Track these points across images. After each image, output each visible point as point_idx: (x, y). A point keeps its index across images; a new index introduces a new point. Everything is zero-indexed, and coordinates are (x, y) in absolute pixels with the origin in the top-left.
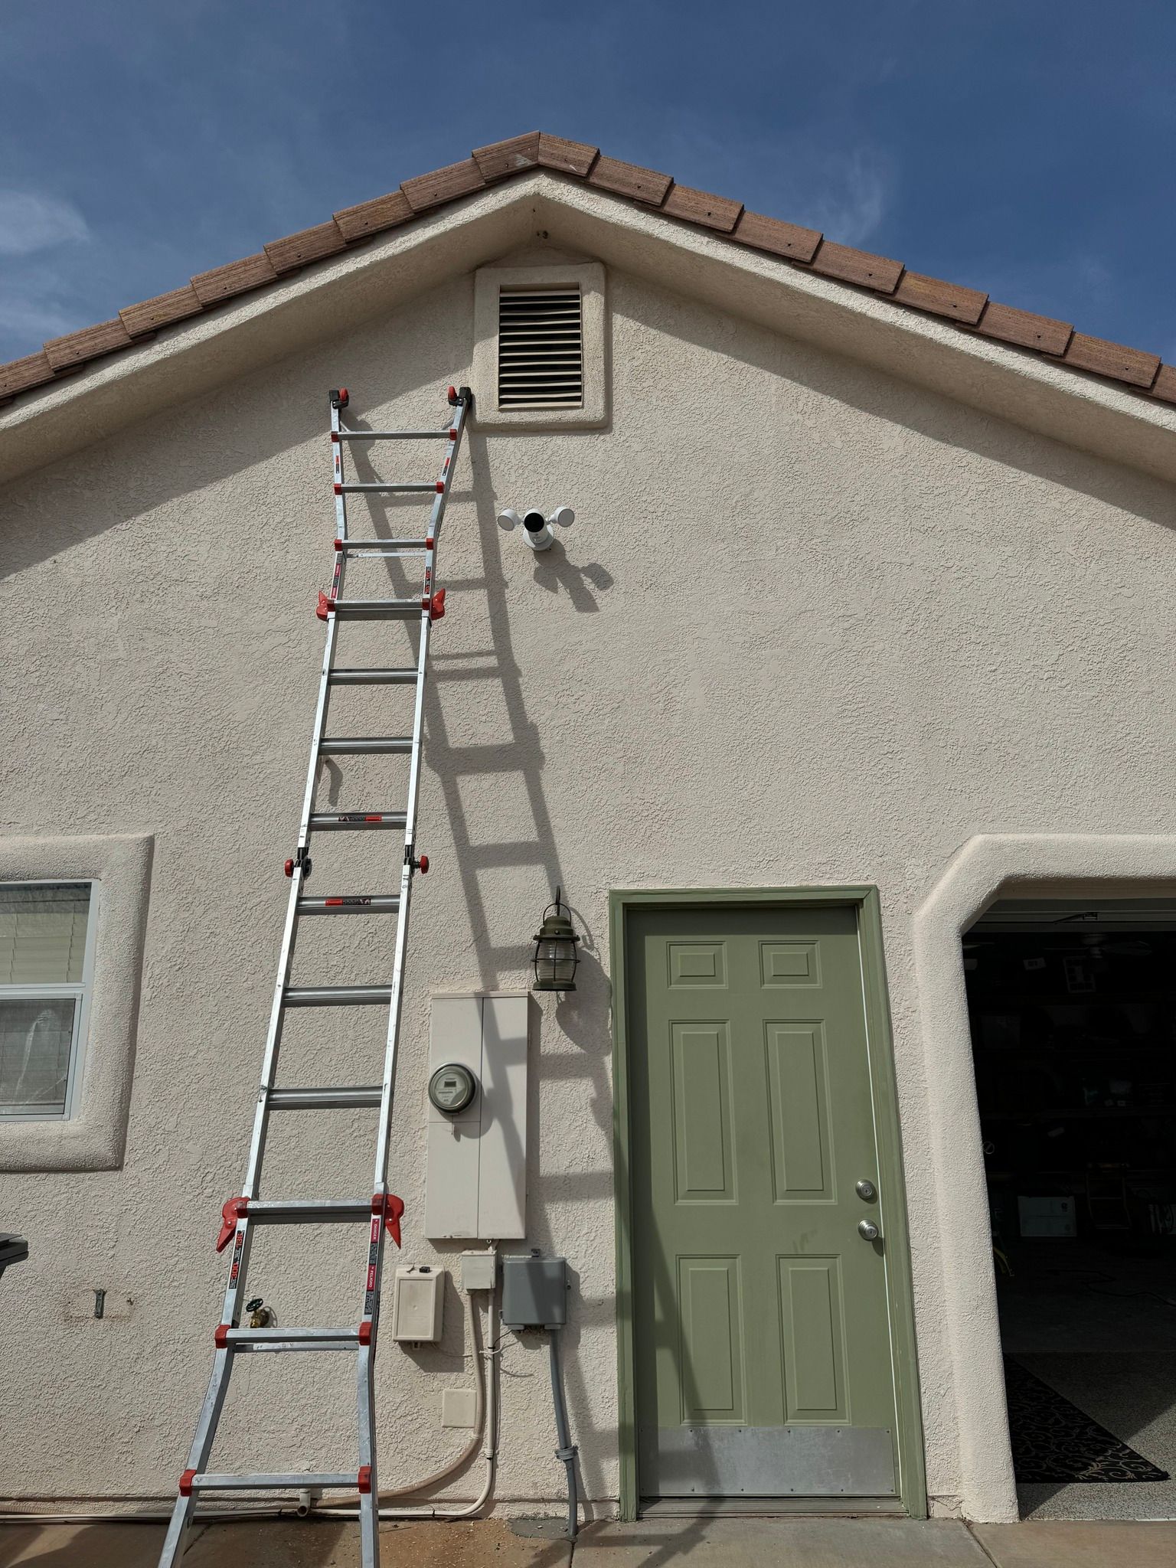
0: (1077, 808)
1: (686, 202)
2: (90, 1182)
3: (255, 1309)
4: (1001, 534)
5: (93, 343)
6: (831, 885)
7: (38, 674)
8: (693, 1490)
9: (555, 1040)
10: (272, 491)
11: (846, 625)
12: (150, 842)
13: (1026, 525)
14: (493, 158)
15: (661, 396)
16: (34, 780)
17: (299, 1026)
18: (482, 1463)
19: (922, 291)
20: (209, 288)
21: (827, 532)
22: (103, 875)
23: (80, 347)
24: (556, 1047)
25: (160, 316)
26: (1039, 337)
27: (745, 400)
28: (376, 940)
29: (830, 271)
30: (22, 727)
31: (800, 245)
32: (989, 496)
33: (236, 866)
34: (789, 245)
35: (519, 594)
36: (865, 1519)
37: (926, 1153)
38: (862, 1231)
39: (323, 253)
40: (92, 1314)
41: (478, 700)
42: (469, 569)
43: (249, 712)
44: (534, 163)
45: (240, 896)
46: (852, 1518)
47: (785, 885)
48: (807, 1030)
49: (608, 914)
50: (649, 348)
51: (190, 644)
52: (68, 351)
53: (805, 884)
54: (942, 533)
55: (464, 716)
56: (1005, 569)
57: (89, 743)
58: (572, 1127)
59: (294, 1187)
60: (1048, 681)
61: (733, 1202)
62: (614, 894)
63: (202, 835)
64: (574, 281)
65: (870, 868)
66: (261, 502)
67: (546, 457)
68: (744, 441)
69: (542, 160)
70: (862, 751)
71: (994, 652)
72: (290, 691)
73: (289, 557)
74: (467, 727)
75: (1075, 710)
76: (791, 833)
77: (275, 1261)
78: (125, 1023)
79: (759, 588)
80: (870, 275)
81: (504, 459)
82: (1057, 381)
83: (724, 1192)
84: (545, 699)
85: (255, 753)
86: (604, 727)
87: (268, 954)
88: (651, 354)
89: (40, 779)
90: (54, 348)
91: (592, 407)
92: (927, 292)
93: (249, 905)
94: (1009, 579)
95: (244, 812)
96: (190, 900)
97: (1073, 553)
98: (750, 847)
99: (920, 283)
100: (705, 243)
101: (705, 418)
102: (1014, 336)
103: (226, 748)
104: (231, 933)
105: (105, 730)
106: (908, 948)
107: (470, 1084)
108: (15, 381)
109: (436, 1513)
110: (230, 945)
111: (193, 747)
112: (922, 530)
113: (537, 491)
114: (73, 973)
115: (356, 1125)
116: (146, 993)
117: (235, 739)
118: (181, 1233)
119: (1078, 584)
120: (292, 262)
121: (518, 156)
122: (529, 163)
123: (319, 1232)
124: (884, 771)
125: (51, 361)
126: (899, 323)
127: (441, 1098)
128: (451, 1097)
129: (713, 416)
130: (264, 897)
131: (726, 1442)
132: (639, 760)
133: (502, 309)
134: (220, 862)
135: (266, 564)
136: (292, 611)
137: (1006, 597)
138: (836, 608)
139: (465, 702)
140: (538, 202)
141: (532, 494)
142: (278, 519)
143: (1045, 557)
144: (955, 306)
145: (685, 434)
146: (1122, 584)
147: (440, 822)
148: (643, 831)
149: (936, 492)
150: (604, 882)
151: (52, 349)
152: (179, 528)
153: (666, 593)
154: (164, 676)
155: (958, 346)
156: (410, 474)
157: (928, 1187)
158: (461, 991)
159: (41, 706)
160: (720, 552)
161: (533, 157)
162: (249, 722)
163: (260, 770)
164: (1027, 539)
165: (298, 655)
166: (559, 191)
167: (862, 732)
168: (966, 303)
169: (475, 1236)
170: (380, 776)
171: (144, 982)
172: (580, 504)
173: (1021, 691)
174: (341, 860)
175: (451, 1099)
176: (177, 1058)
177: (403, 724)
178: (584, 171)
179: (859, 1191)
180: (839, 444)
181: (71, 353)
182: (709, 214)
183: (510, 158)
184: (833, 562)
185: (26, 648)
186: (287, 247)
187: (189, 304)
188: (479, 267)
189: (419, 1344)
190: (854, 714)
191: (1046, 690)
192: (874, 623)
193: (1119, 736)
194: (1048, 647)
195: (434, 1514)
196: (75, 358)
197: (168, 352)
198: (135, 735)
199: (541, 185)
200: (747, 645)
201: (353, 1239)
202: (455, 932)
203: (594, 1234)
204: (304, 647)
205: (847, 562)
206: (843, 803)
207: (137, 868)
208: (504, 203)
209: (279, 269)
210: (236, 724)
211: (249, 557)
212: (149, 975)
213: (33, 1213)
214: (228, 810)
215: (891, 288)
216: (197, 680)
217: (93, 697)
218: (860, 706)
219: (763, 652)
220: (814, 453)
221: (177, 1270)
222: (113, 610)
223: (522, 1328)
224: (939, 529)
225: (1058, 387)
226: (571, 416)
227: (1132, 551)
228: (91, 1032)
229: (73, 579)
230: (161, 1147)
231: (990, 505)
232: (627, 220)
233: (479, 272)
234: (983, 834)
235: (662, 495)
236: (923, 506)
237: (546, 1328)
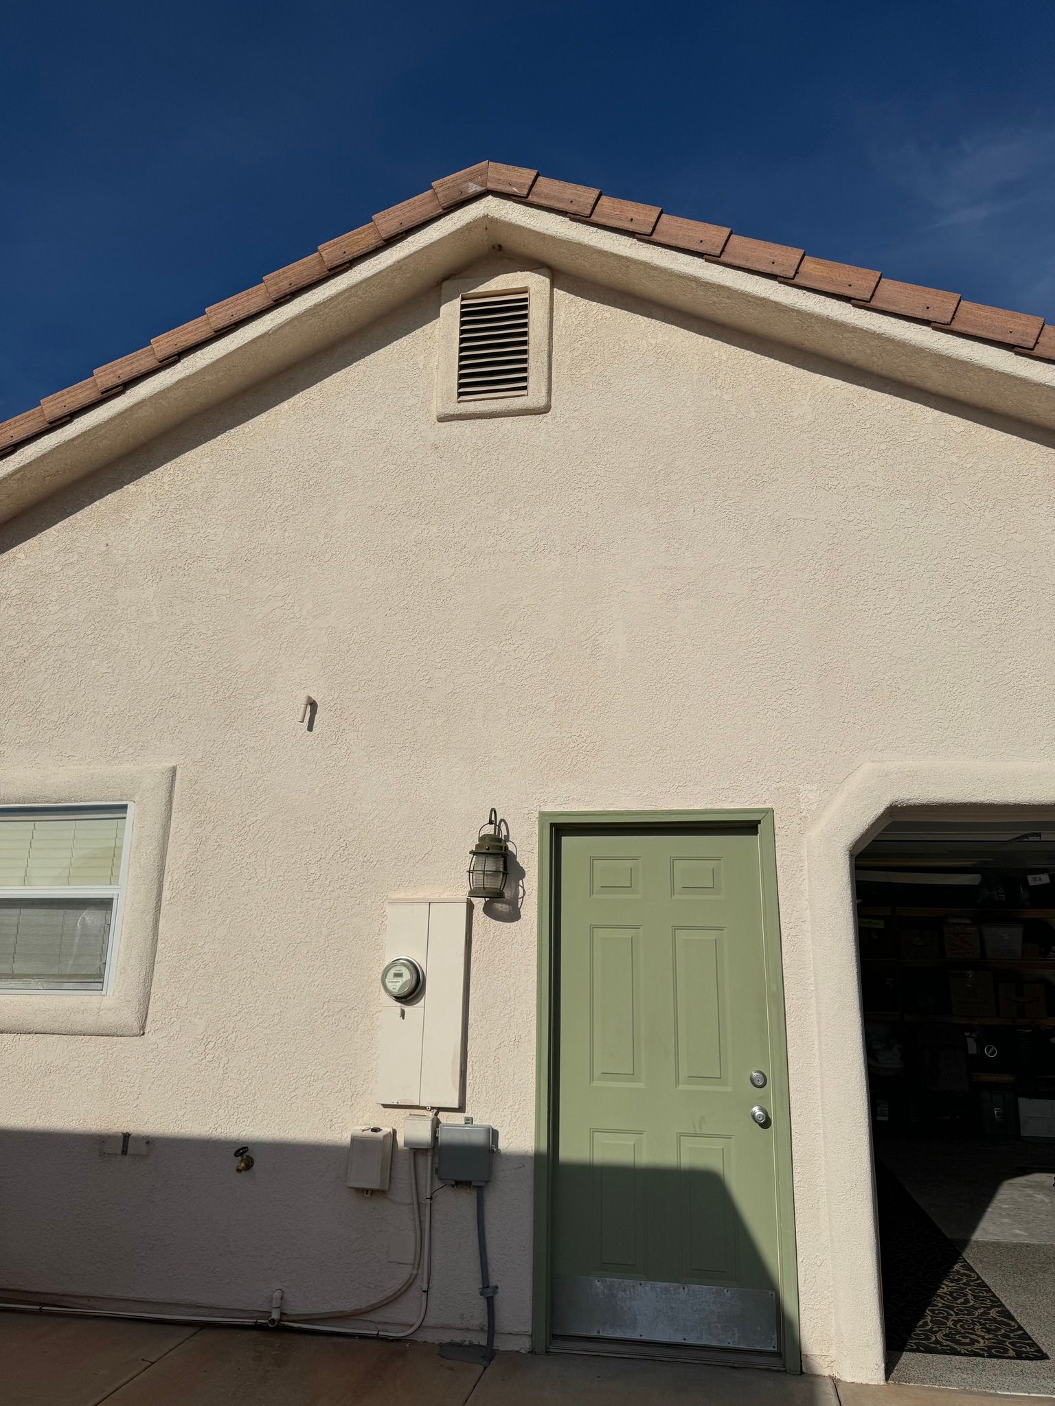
0: (963, 737)
1: (612, 212)
2: (121, 1046)
3: (241, 1155)
4: (899, 488)
5: (130, 368)
6: (732, 807)
7: (93, 636)
8: (598, 1332)
9: (490, 940)
10: (274, 480)
11: (755, 576)
12: (174, 770)
13: (925, 479)
14: (449, 188)
15: (597, 381)
16: (87, 721)
17: (284, 924)
18: (419, 1295)
19: (821, 274)
20: (218, 316)
21: (739, 494)
22: (137, 798)
23: (120, 372)
24: (491, 945)
25: (182, 342)
26: (928, 308)
27: (669, 380)
28: (346, 852)
29: (737, 262)
30: (80, 679)
31: (711, 241)
32: (889, 454)
33: (238, 791)
34: (701, 242)
35: (471, 558)
36: (745, 1370)
37: (810, 1049)
38: (753, 1116)
39: (310, 280)
40: (119, 1152)
41: (434, 650)
42: (431, 538)
43: (252, 664)
44: (484, 188)
45: (240, 816)
46: (734, 1368)
47: (691, 808)
48: (711, 936)
49: (537, 833)
50: (587, 339)
51: (208, 609)
52: (112, 375)
53: (709, 807)
54: (845, 490)
55: (423, 664)
56: (902, 520)
57: (129, 692)
58: (502, 1014)
59: (276, 1056)
60: (940, 621)
61: (641, 1085)
62: (542, 814)
63: (213, 765)
64: (524, 286)
65: (768, 793)
66: (266, 489)
67: (497, 440)
68: (668, 417)
69: (490, 186)
70: (765, 688)
71: (889, 596)
72: (284, 646)
73: (287, 534)
74: (424, 673)
75: (964, 648)
76: (699, 761)
77: (260, 1116)
78: (149, 918)
79: (677, 545)
80: (773, 263)
81: (463, 443)
82: (945, 347)
83: (632, 1076)
84: (490, 647)
85: (256, 698)
86: (539, 671)
87: (261, 863)
88: (589, 344)
89: (92, 721)
90: (102, 374)
91: (534, 395)
92: (825, 274)
93: (248, 822)
94: (906, 530)
95: (246, 746)
96: (203, 818)
97: (968, 503)
98: (661, 774)
99: (818, 266)
100: (628, 245)
101: (634, 398)
102: (904, 308)
103: (234, 694)
104: (233, 845)
105: (141, 681)
106: (801, 865)
107: (415, 976)
108: (73, 402)
109: (380, 1333)
110: (232, 856)
111: (208, 693)
112: (826, 488)
113: (488, 470)
114: (113, 879)
115: (326, 1007)
116: (166, 894)
117: (241, 686)
118: (188, 1090)
119: (972, 532)
120: (285, 290)
121: (471, 184)
122: (480, 189)
123: (294, 1094)
124: (785, 706)
125: (99, 384)
126: (798, 304)
127: (389, 986)
128: (397, 985)
129: (641, 396)
130: (260, 817)
131: (628, 1293)
132: (568, 699)
133: (463, 314)
134: (227, 787)
135: (269, 541)
136: (288, 579)
137: (903, 546)
138: (745, 561)
139: (424, 652)
140: (488, 223)
141: (484, 473)
142: (279, 503)
143: (942, 508)
144: (850, 286)
145: (616, 414)
146: (1015, 530)
147: (400, 754)
148: (570, 760)
149: (841, 453)
150: (535, 805)
151: (99, 375)
152: (202, 513)
153: (596, 553)
154: (187, 636)
155: (853, 321)
156: (385, 460)
157: (811, 1080)
158: (415, 897)
159: (94, 662)
160: (644, 516)
161: (482, 184)
162: (252, 672)
163: (259, 712)
164: (925, 492)
165: (291, 616)
166: (505, 211)
167: (765, 671)
168: (860, 282)
169: (418, 1104)
170: (353, 715)
171: (166, 886)
172: (525, 479)
173: (914, 632)
174: (321, 785)
175: (398, 988)
176: (189, 948)
177: (373, 671)
178: (525, 192)
179: (752, 1079)
180: (753, 415)
181: (114, 377)
182: (632, 220)
183: (463, 186)
184: (744, 520)
185: (84, 616)
186: (281, 277)
187: (204, 330)
188: (443, 281)
189: (369, 1192)
190: (758, 655)
191: (937, 630)
192: (780, 573)
193: (1006, 671)
194: (941, 591)
195: (378, 1334)
196: (119, 381)
197: (188, 371)
198: (164, 685)
199: (490, 207)
200: (665, 597)
201: (321, 1101)
202: (410, 847)
203: (517, 1107)
204: (296, 609)
205: (757, 519)
206: (745, 735)
207: (163, 793)
208: (458, 226)
209: (274, 296)
210: (242, 674)
211: (255, 536)
212: (169, 880)
213: (79, 1068)
214: (234, 745)
215: (791, 274)
216: (212, 638)
217: (133, 654)
218: (765, 648)
219: (679, 602)
220: (730, 424)
221: (185, 1119)
222: (150, 583)
223: (453, 1183)
224: (842, 487)
225: (946, 352)
226: (518, 403)
227: (1026, 499)
228: (124, 926)
229: (120, 559)
230: (175, 1019)
231: (891, 462)
232: (560, 231)
233: (445, 284)
234: (873, 762)
235: (595, 468)
236: (828, 466)
237: (473, 1184)
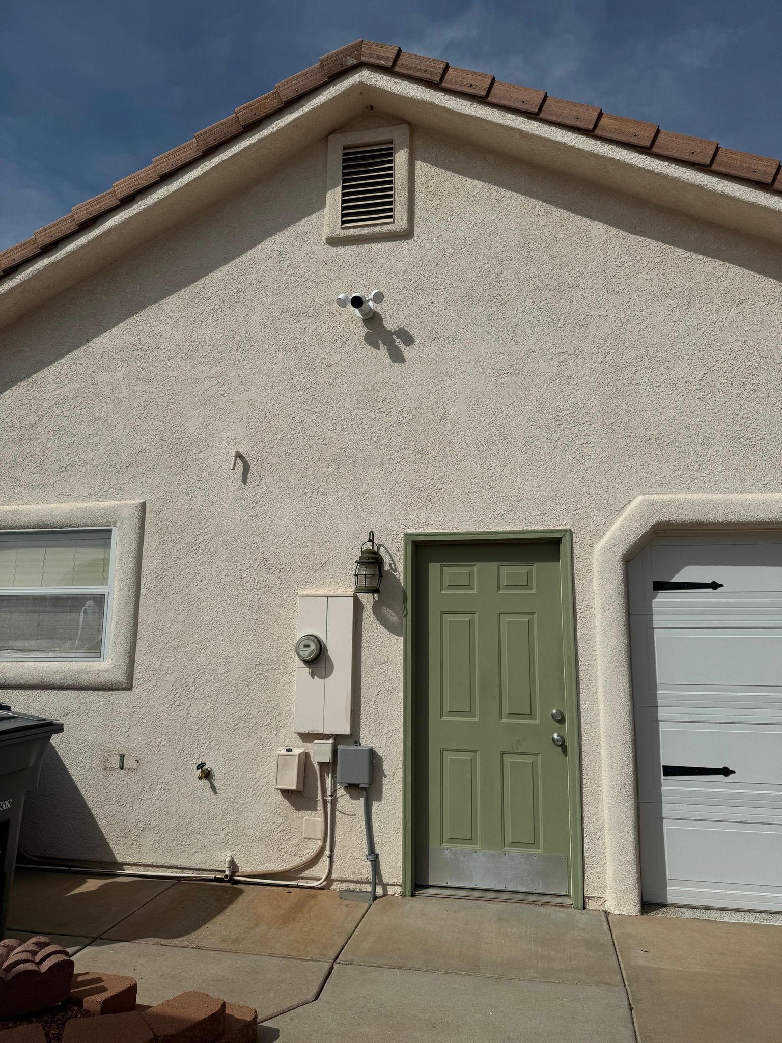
0: (710, 477)
1: (456, 79)
2: (115, 696)
3: (201, 768)
4: (669, 292)
5: (98, 206)
6: (542, 529)
7: (80, 408)
8: (447, 883)
9: (370, 622)
10: (207, 290)
11: (561, 359)
12: (143, 505)
13: (687, 285)
14: (332, 61)
15: (445, 211)
16: (80, 470)
17: (226, 611)
18: (325, 859)
19: (613, 126)
20: (163, 165)
21: (551, 297)
22: (118, 524)
23: (92, 209)
24: (371, 626)
25: (136, 185)
26: (693, 153)
27: (499, 210)
28: (268, 562)
29: (550, 118)
30: (73, 439)
31: (530, 101)
32: (662, 266)
33: (190, 519)
34: (524, 102)
35: (353, 348)
36: (546, 906)
37: (594, 695)
38: (554, 740)
39: (229, 136)
40: (117, 767)
41: (327, 417)
42: (323, 333)
43: (196, 427)
44: (359, 61)
45: (193, 536)
46: (538, 905)
47: (512, 529)
48: (525, 618)
49: (403, 548)
50: (438, 179)
51: (163, 387)
52: (84, 212)
53: (525, 528)
54: (629, 293)
55: (319, 427)
56: (670, 316)
57: (109, 448)
58: (379, 673)
59: (224, 702)
60: (695, 392)
61: (476, 719)
62: (406, 535)
63: (171, 501)
64: (389, 138)
65: (567, 518)
66: (201, 297)
67: (371, 257)
68: (498, 238)
69: (363, 59)
70: (567, 442)
71: (660, 373)
72: (219, 414)
73: (217, 331)
74: (321, 434)
75: (712, 411)
76: (518, 496)
77: (213, 742)
78: (131, 608)
79: (505, 336)
80: (578, 118)
81: (345, 260)
82: (706, 183)
83: (470, 713)
84: (368, 415)
85: (200, 452)
86: (403, 432)
87: (208, 570)
88: (439, 183)
89: (83, 469)
90: (78, 211)
91: (400, 222)
92: (616, 127)
93: (198, 542)
94: (673, 323)
95: (194, 487)
96: (166, 538)
97: (719, 302)
98: (492, 505)
99: (612, 121)
100: (468, 105)
101: (473, 223)
102: (675, 153)
103: (184, 449)
104: (188, 558)
105: (117, 440)
106: (590, 568)
107: (318, 646)
108: (57, 233)
110: (188, 565)
111: (165, 449)
112: (615, 292)
113: (365, 280)
114: (104, 580)
115: (257, 668)
116: (143, 591)
117: (188, 444)
118: (163, 725)
119: (721, 324)
120: (211, 144)
121: (349, 58)
122: (355, 62)
123: (237, 727)
124: (581, 455)
125: (76, 219)
126: (596, 151)
127: (301, 653)
128: (307, 653)
129: (478, 222)
130: (206, 537)
131: (467, 857)
132: (424, 452)
133: (344, 161)
134: (182, 517)
135: (204, 336)
136: (219, 365)
137: (670, 335)
138: (555, 348)
139: (320, 418)
140: (362, 88)
141: (362, 282)
142: (211, 307)
143: (699, 307)
144: (635, 136)
145: (459, 236)
146: (753, 323)
147: (304, 492)
148: (426, 496)
149: (626, 265)
150: (401, 528)
151: (76, 212)
152: (155, 316)
153: (444, 343)
154: (149, 407)
155: (636, 164)
156: (288, 273)
157: (595, 715)
158: (317, 593)
159: (83, 427)
160: (480, 314)
161: (358, 57)
162: (196, 433)
163: (203, 462)
164: (687, 294)
165: (223, 392)
166: (375, 79)
167: (567, 430)
168: (643, 133)
169: (322, 732)
170: (270, 465)
171: (142, 585)
172: (392, 287)
173: (676, 399)
174: (248, 515)
175: (307, 655)
176: (160, 628)
177: (283, 433)
178: (390, 64)
179: (553, 716)
180: (561, 236)
181: (87, 213)
182: (471, 85)
183: (343, 60)
184: (554, 316)
185: (73, 393)
186: (208, 134)
187: (152, 177)
188: (330, 133)
189: (290, 792)
190: (563, 418)
191: (693, 398)
192: (580, 357)
193: (742, 428)
194: (697, 369)
195: (298, 885)
196: (90, 216)
197: (141, 208)
198: (134, 442)
199: (365, 76)
200: (495, 375)
201: (255, 732)
202: (313, 558)
203: (390, 734)
204: (226, 386)
205: (564, 316)
206: (552, 477)
207: (136, 521)
208: (339, 92)
209: (203, 149)
210: (189, 435)
211: (195, 332)
212: (144, 581)
213: (87, 711)
214: (186, 486)
215: (591, 127)
216: (167, 409)
217: (110, 421)
218: (567, 412)
219: (505, 379)
220: (545, 243)
221: (161, 745)
222: (120, 368)
223: (347, 785)
224: (627, 291)
225: (706, 187)
226: (386, 228)
227: (762, 299)
228: (114, 613)
229: (98, 350)
230: (152, 677)
231: (663, 272)
232: (417, 95)
233: (330, 137)
234: (643, 494)
235: (444, 277)
236: (616, 275)
237: (361, 786)
